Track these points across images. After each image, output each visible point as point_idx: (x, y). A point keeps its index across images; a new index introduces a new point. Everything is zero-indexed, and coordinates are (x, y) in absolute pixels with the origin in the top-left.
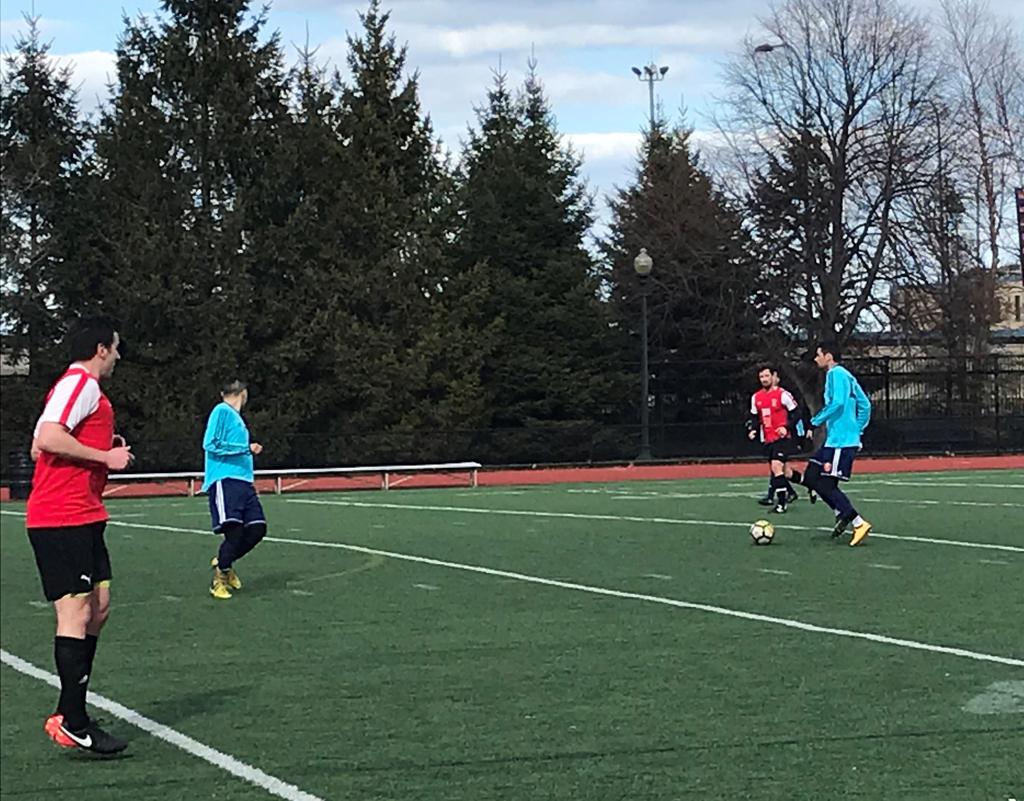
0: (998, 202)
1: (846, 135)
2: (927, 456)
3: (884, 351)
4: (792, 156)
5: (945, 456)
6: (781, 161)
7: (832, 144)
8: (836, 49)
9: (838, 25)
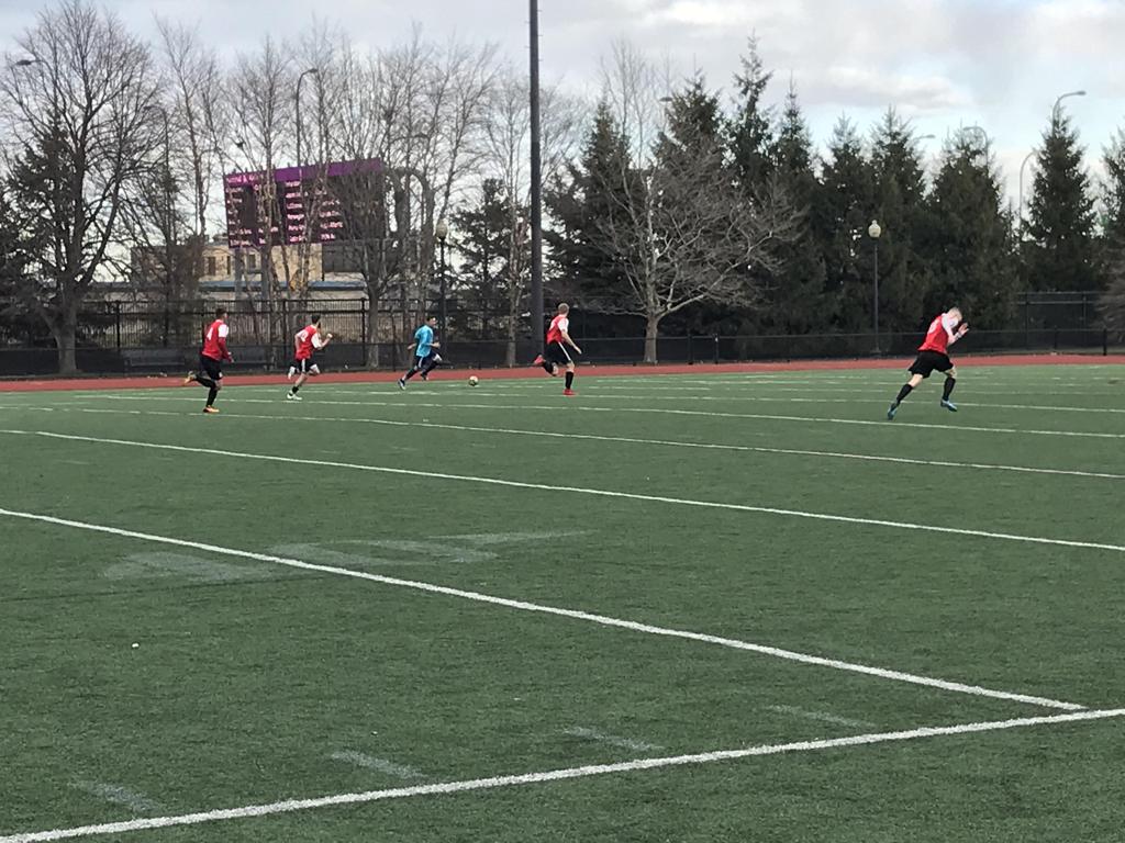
0: (205, 184)
1: (85, 132)
2: (145, 376)
3: (115, 297)
4: (44, 146)
5: (159, 376)
6: (35, 148)
7: (75, 137)
8: (78, 64)
9: (79, 46)
